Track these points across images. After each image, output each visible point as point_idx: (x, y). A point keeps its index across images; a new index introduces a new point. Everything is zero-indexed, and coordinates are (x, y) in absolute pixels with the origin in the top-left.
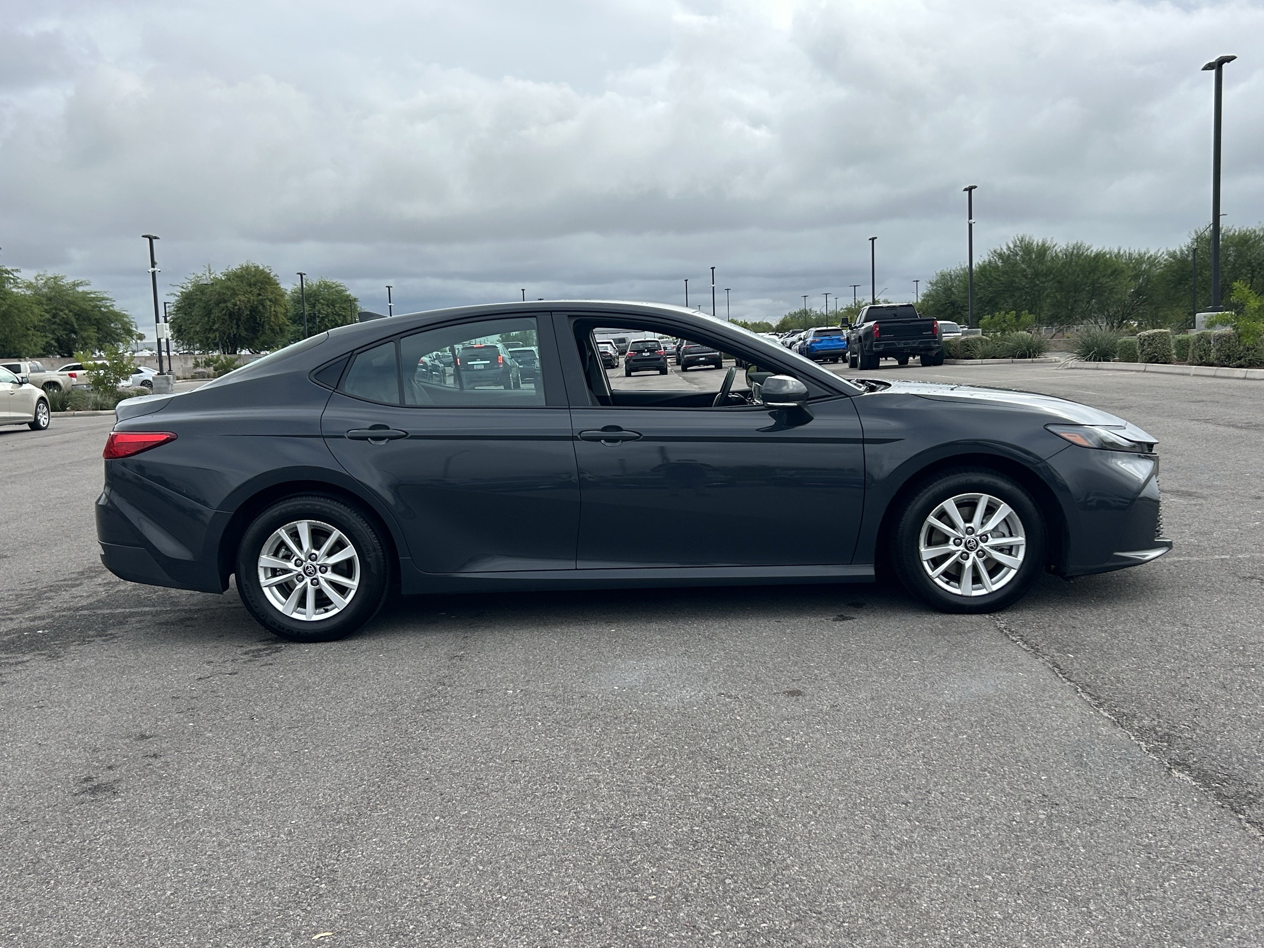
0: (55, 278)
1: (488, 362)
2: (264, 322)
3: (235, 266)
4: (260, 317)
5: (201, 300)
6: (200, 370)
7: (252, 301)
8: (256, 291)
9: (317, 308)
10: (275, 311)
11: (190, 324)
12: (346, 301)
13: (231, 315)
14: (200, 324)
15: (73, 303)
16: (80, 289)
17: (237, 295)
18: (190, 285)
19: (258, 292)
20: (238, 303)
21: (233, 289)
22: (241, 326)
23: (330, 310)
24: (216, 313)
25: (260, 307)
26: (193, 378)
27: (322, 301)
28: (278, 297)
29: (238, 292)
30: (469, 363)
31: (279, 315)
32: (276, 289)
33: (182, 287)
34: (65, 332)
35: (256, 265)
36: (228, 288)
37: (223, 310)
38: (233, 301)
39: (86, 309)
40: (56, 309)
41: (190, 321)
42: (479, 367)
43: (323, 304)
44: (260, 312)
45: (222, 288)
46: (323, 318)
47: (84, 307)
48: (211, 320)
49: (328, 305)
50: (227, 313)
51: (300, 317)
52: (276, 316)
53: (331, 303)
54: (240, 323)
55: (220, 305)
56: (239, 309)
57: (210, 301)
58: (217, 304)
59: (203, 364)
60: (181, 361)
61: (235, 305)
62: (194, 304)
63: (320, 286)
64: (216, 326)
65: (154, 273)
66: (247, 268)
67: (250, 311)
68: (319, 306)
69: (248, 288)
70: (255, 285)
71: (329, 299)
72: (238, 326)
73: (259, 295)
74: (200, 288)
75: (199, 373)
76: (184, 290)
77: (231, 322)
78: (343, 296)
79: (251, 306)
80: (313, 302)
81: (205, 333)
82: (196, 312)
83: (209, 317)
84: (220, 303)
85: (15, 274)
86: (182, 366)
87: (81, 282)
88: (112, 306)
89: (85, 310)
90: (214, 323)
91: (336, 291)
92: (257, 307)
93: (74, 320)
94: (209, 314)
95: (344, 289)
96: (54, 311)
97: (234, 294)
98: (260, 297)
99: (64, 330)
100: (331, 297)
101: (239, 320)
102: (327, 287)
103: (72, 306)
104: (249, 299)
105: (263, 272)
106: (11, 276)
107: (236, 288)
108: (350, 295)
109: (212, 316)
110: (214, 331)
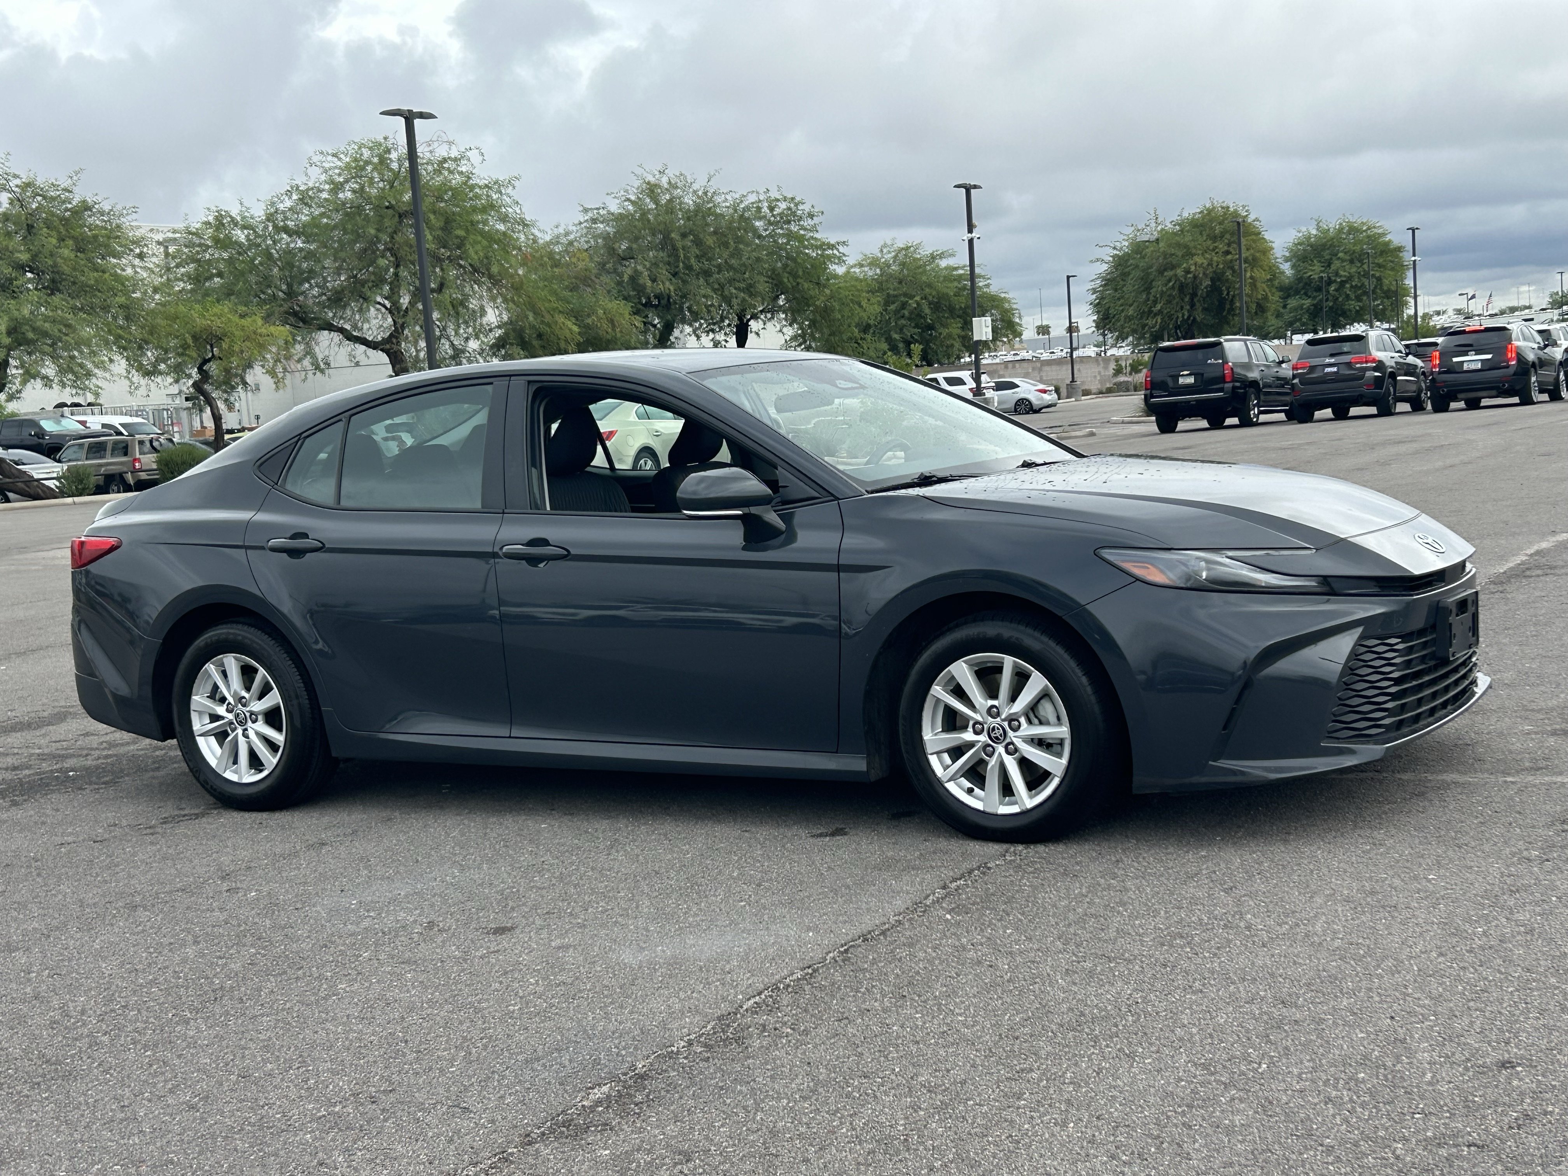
0: (908, 248)
1: (1489, 356)
2: (1234, 296)
3: (1191, 210)
4: (1228, 289)
5: (1137, 266)
6: (1122, 378)
7: (1215, 264)
8: (1222, 247)
9: (1333, 267)
10: (1251, 277)
11: (1122, 305)
12: (1382, 253)
13: (1182, 287)
14: (1136, 304)
15: (930, 285)
16: (943, 263)
17: (1193, 255)
18: (1126, 244)
19: (1226, 248)
20: (1193, 268)
21: (1186, 246)
22: (1198, 304)
23: (1354, 270)
24: (1159, 286)
25: (1228, 273)
26: (1109, 391)
27: (1341, 255)
28: (1258, 255)
29: (1194, 251)
30: (1455, 360)
31: (1259, 285)
32: (1254, 241)
33: (1115, 248)
34: (916, 330)
35: (1224, 205)
36: (1178, 245)
37: (1170, 281)
38: (1185, 265)
39: (947, 294)
40: (905, 295)
41: (1122, 301)
42: (1473, 366)
43: (1343, 261)
44: (1227, 280)
45: (1170, 246)
46: (1343, 283)
47: (945, 291)
48: (1152, 298)
49: (1352, 262)
50: (1177, 286)
51: (1306, 284)
52: (1254, 285)
53: (1356, 258)
54: (1195, 300)
55: (1166, 274)
56: (1195, 277)
57: (1151, 267)
58: (1161, 272)
59: (1129, 369)
60: (1099, 364)
61: (1188, 272)
62: (1129, 273)
63: (1341, 230)
64: (1159, 307)
65: (971, 242)
66: (1210, 211)
67: (1212, 279)
68: (1336, 264)
69: (1209, 242)
70: (1222, 237)
71: (1354, 252)
72: (1192, 305)
73: (1228, 253)
74: (1138, 248)
75: (1121, 383)
76: (1116, 252)
77: (1182, 300)
78: (1379, 243)
79: (1214, 272)
80: (1327, 257)
81: (1141, 318)
82: (1130, 286)
83: (1149, 293)
84: (1165, 270)
85: (841, 249)
86: (1099, 373)
87: (942, 253)
88: (988, 286)
89: (945, 296)
90: (1155, 302)
91: (1368, 237)
92: (1224, 273)
93: (927, 311)
94: (1148, 289)
95: (1380, 231)
96: (902, 299)
97: (1189, 254)
98: (1229, 257)
99: (917, 326)
100: (1357, 248)
101: (1194, 295)
102: (1353, 230)
103: (927, 290)
104: (1211, 260)
105: (1236, 214)
106: (835, 252)
107: (1192, 244)
108: (1390, 241)
109: (1153, 291)
110: (1156, 315)
